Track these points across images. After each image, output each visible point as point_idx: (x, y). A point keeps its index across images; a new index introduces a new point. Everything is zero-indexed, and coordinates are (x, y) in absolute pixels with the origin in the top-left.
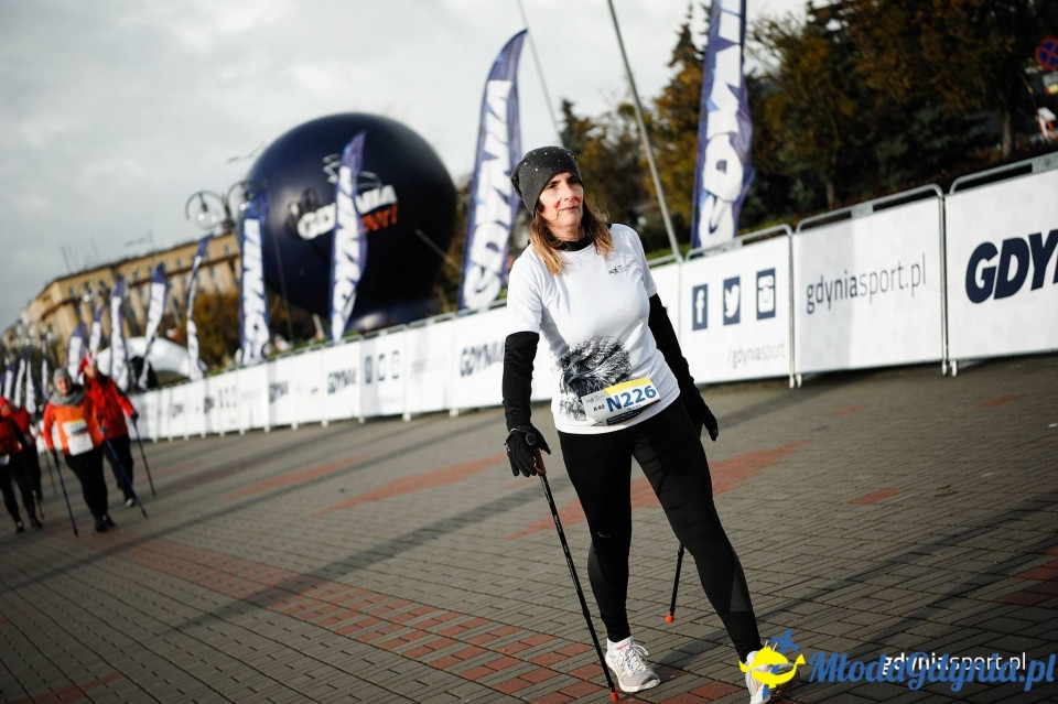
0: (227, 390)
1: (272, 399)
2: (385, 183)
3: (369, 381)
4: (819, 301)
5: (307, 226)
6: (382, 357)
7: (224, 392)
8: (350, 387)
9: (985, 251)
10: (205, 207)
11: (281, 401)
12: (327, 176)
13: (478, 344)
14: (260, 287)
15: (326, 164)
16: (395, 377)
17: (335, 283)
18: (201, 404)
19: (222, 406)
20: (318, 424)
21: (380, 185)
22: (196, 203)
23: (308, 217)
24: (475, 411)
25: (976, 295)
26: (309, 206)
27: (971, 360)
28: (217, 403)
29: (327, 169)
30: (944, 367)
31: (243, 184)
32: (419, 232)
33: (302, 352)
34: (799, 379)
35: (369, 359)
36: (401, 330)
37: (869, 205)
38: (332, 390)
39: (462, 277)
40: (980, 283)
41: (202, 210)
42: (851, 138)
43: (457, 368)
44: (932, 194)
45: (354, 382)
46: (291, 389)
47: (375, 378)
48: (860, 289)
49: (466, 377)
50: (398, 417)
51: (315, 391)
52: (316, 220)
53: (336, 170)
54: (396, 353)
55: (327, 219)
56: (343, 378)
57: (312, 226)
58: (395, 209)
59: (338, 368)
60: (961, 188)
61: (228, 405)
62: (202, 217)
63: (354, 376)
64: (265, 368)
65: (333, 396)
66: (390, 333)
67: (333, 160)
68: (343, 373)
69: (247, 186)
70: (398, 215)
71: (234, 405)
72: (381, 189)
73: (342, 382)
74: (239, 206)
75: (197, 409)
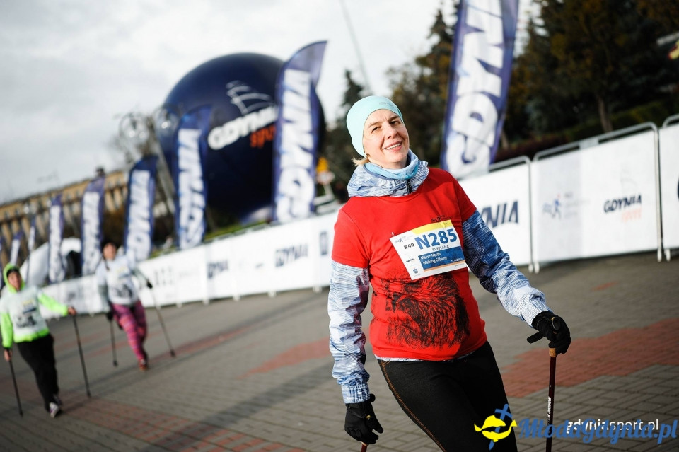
0: (163, 271)
1: (210, 275)
3: (323, 253)
5: (217, 138)
8: (302, 260)
10: (134, 125)
11: (220, 277)
12: (230, 98)
15: (230, 89)
17: (281, 171)
20: (265, 295)
21: (271, 104)
23: (216, 132)
26: (217, 123)
35: (323, 234)
38: (280, 264)
45: (306, 255)
46: (231, 266)
51: (259, 266)
52: (223, 134)
56: (295, 253)
59: (288, 245)
61: (164, 283)
62: (133, 132)
63: (306, 249)
64: (203, 250)
65: (281, 269)
67: (236, 85)
68: (293, 248)
69: (166, 109)
71: (171, 282)
72: (273, 108)
73: (291, 256)
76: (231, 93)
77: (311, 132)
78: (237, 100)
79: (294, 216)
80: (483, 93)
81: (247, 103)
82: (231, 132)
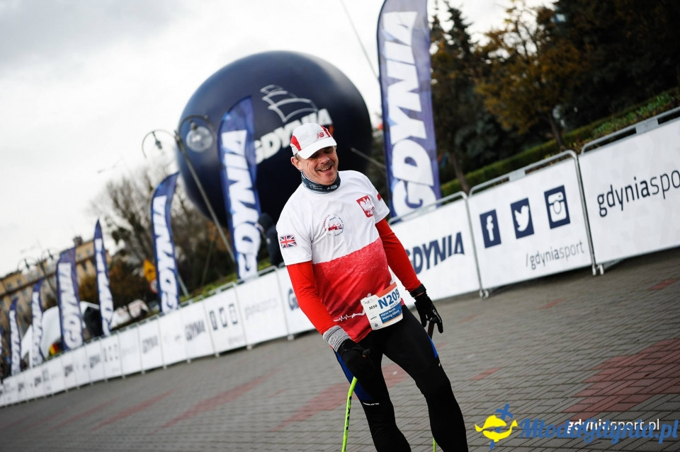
0: (221, 310)
2: (320, 108)
7: (217, 312)
10: (158, 143)
14: (250, 197)
15: (265, 95)
18: (183, 333)
19: (215, 328)
21: (316, 110)
28: (208, 326)
29: (265, 98)
32: (353, 150)
41: (156, 148)
67: (270, 90)
72: (317, 114)
75: (178, 338)
78: (274, 107)
81: (286, 109)
82: (271, 144)
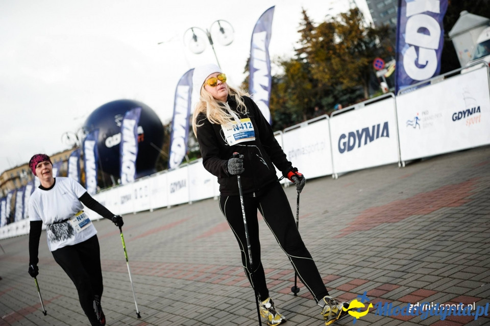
3: (136, 198)
4: (293, 156)
5: (110, 142)
6: (141, 189)
8: (129, 201)
9: (343, 136)
10: (68, 138)
12: (116, 123)
13: (176, 180)
14: (94, 166)
15: (116, 119)
16: (146, 196)
17: (122, 163)
22: (65, 137)
23: (110, 139)
24: (177, 205)
25: (342, 151)
26: (110, 135)
27: (342, 173)
30: (333, 176)
31: (83, 128)
32: (152, 144)
33: (110, 189)
34: (288, 184)
35: (136, 190)
36: (147, 178)
37: (306, 122)
38: (123, 203)
39: (168, 158)
40: (342, 147)
42: (312, 98)
43: (169, 190)
44: (325, 118)
47: (139, 197)
48: (305, 152)
49: (173, 194)
50: (148, 211)
51: (116, 204)
52: (113, 140)
53: (121, 121)
54: (146, 187)
55: (117, 139)
56: (126, 198)
57: (111, 142)
58: (143, 136)
59: (124, 194)
60: (334, 115)
62: (68, 141)
63: (131, 196)
65: (123, 205)
66: (143, 179)
67: (119, 117)
68: (127, 196)
69: (85, 129)
70: (144, 138)
74: (82, 136)
76: (117, 121)
77: (136, 146)
78: (119, 124)
79: (127, 181)
80: (182, 137)
